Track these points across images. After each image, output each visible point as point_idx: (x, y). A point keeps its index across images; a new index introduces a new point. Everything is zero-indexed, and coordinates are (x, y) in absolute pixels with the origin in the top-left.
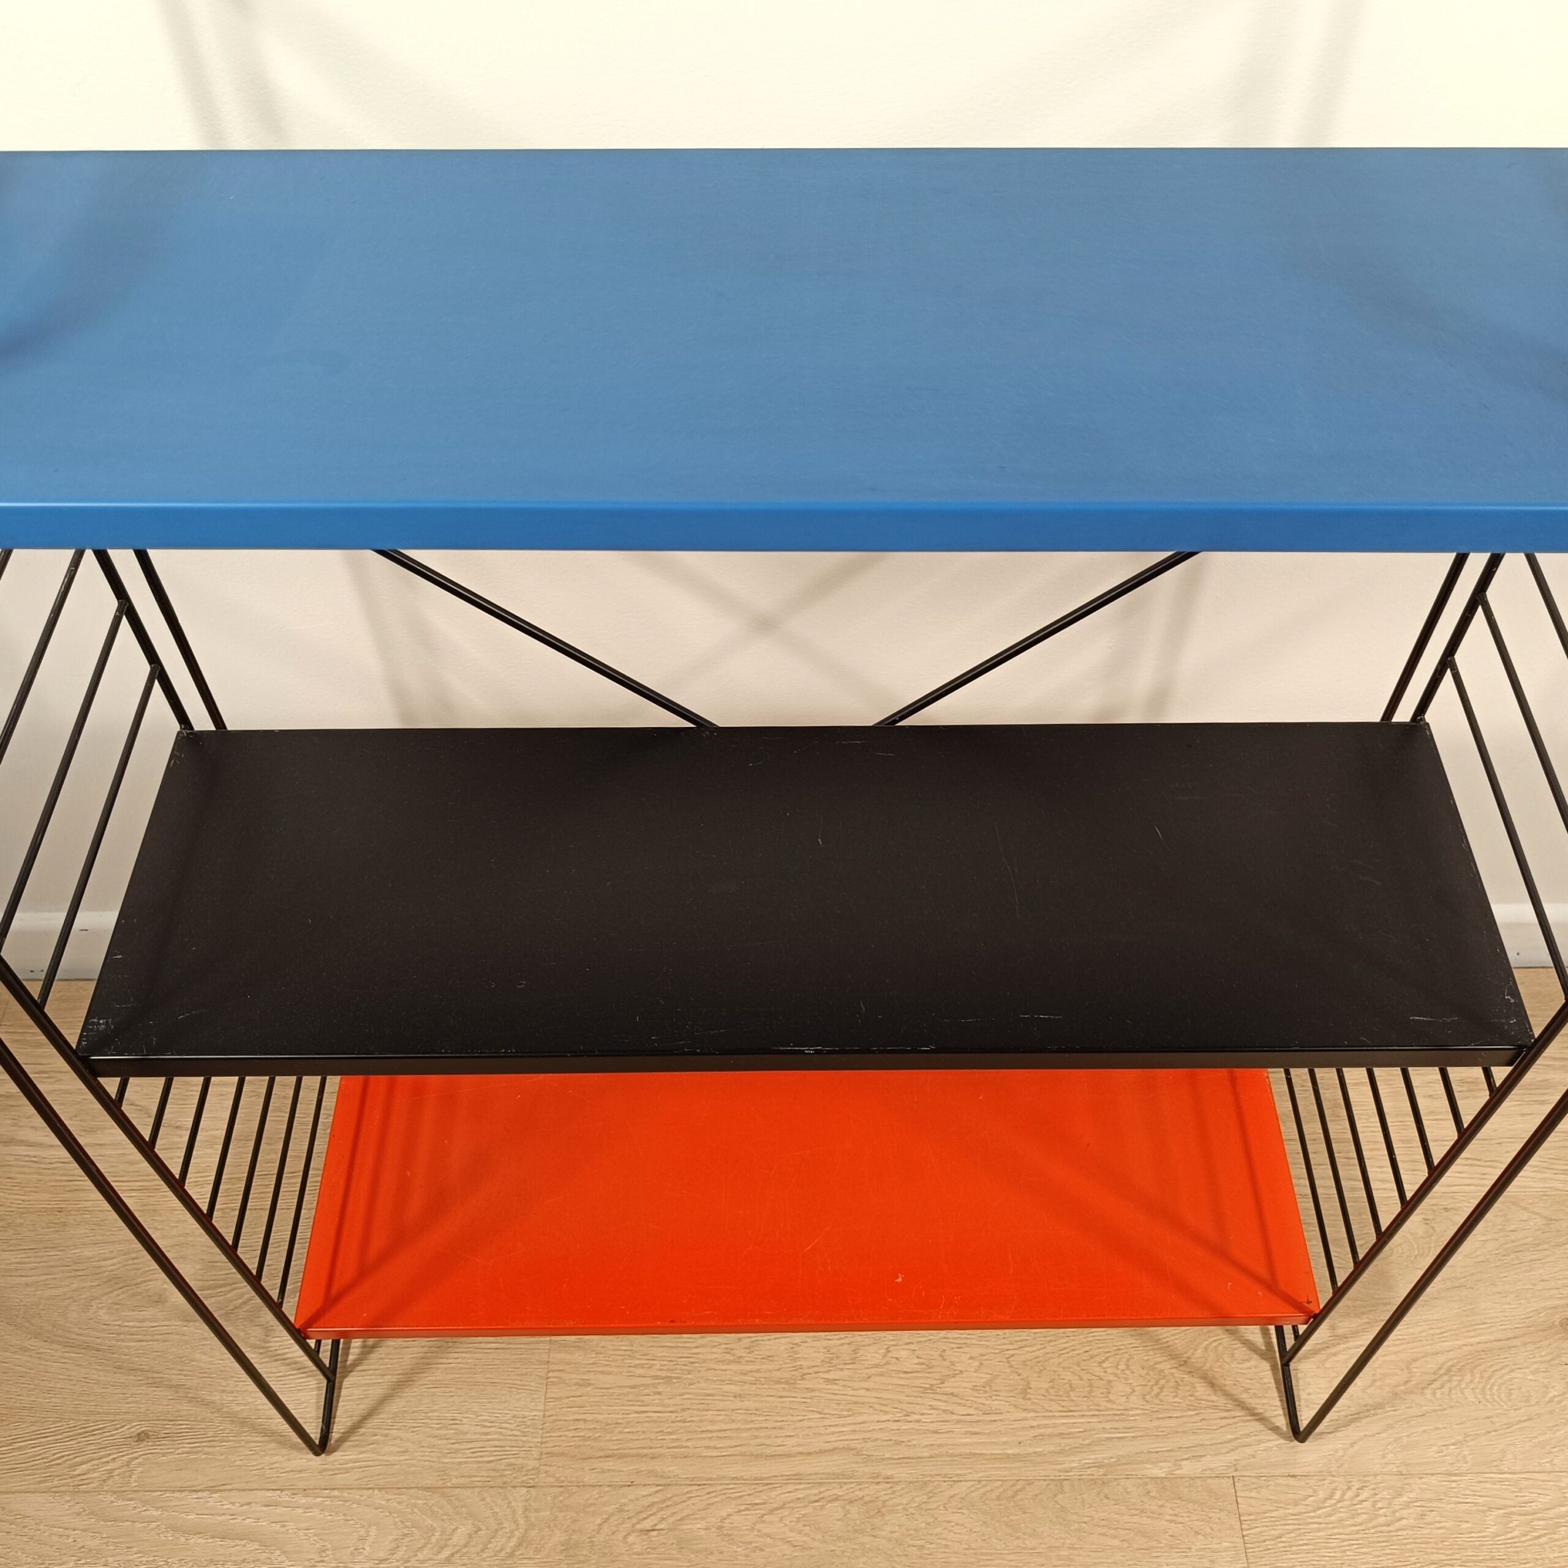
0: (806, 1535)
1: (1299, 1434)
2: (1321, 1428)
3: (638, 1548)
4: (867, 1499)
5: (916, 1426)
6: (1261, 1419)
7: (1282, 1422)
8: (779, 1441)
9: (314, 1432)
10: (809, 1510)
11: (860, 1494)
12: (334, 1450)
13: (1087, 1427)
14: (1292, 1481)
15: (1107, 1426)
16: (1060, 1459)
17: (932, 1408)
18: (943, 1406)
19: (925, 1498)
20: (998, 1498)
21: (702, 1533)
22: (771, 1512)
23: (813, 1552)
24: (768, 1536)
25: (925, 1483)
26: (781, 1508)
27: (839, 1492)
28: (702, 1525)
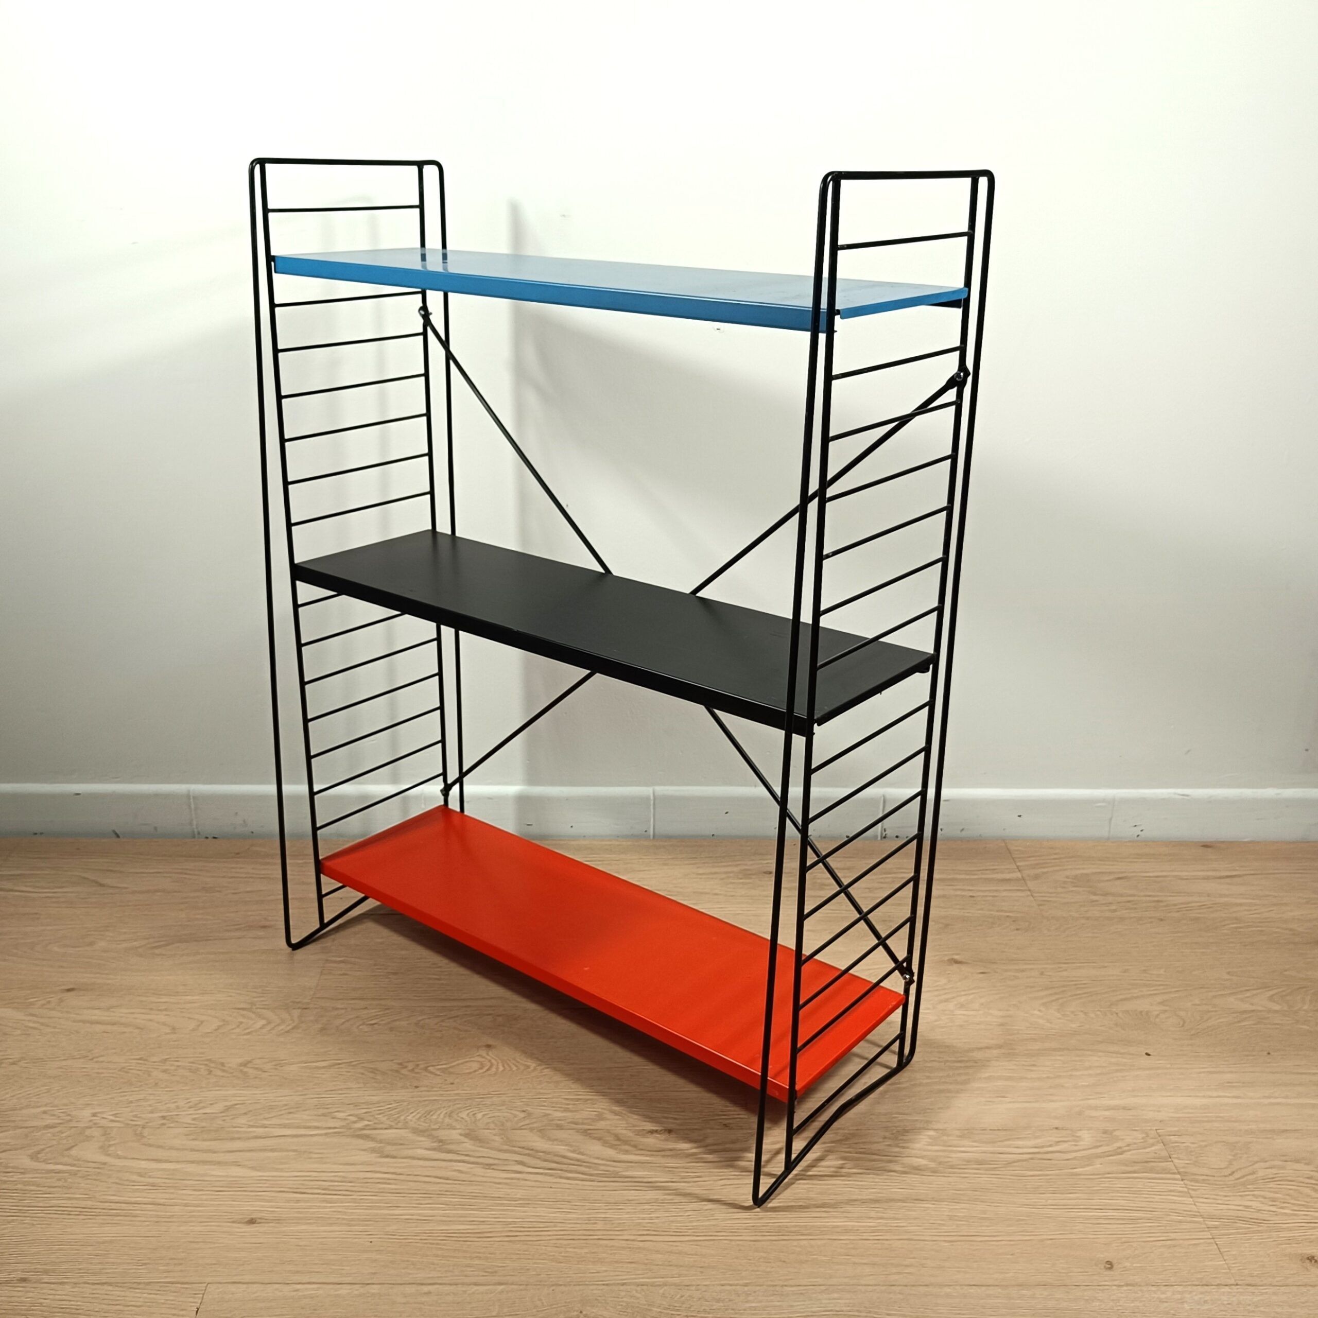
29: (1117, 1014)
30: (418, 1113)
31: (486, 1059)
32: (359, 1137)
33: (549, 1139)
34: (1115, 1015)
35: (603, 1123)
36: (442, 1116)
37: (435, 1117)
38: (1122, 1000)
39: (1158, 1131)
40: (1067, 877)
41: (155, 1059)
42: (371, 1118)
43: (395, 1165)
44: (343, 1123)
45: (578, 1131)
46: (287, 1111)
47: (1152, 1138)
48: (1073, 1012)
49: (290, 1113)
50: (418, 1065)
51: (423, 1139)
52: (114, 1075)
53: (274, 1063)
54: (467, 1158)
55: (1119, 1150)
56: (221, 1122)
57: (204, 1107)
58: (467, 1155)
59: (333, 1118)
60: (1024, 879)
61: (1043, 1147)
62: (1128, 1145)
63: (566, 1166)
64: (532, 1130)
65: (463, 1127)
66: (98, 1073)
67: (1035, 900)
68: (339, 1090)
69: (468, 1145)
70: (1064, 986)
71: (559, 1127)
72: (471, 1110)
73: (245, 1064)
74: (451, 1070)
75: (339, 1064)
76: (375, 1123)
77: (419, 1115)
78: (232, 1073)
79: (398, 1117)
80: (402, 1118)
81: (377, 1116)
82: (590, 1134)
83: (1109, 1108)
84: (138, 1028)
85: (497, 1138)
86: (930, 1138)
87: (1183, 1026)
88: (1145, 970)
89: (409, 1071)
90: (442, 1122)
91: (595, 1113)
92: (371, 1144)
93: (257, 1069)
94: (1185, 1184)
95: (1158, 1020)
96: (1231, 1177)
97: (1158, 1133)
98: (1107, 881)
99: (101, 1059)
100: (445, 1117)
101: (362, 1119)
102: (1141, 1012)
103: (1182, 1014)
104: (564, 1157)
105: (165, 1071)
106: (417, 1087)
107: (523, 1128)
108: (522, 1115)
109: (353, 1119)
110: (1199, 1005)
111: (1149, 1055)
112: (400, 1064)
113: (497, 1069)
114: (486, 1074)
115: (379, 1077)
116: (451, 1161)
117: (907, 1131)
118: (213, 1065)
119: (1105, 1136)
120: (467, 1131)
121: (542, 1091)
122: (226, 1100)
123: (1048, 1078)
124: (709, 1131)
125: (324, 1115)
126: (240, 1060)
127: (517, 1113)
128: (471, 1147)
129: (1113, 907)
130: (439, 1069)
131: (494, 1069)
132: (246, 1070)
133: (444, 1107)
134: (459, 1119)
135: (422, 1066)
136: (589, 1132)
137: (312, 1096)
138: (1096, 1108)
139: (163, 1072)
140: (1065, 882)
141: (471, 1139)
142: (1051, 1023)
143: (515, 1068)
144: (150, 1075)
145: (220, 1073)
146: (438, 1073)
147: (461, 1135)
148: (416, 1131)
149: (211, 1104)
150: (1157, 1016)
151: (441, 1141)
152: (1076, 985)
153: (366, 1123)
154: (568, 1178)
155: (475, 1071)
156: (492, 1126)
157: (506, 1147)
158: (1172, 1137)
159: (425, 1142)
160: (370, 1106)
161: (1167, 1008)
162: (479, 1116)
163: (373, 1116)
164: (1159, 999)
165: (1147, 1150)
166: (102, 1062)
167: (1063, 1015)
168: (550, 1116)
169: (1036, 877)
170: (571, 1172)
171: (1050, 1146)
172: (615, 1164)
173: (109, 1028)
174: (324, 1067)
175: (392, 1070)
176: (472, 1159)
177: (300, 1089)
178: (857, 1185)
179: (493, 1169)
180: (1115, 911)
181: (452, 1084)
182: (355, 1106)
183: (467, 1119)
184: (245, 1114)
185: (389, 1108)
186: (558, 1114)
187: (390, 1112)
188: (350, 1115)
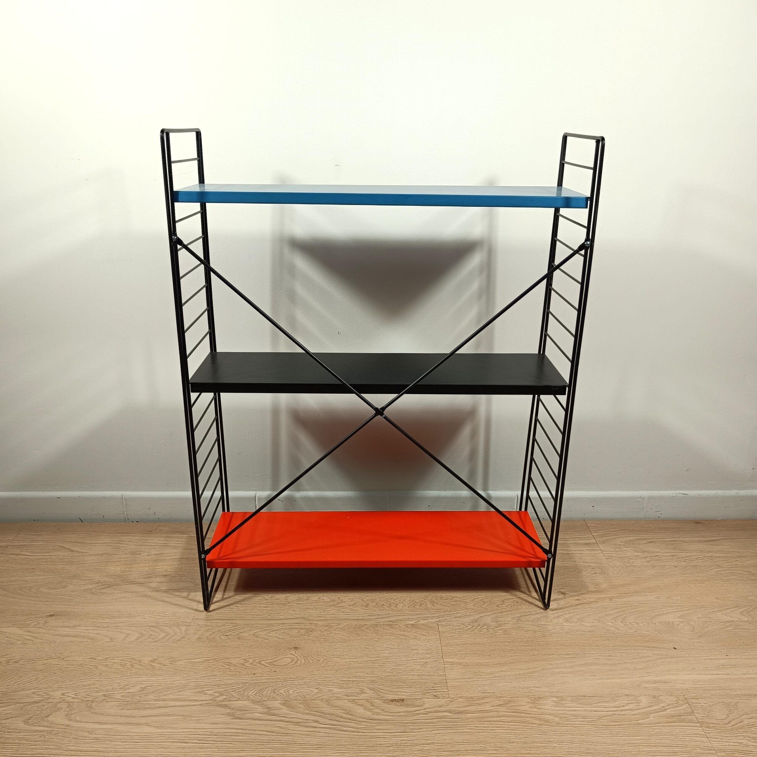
0: (285, 636)
3: (224, 639)
4: (307, 628)
5: (328, 613)
8: (278, 616)
10: (287, 630)
11: (305, 627)
13: (388, 613)
15: (395, 613)
16: (377, 620)
17: (333, 609)
18: (337, 609)
19: (328, 628)
20: (354, 628)
21: (247, 636)
22: (273, 631)
23: (286, 640)
24: (271, 636)
25: (328, 625)
26: (277, 630)
27: (297, 627)
28: (248, 634)
29: (655, 624)
30: (255, 690)
31: (294, 656)
32: (221, 706)
33: (333, 706)
34: (654, 624)
35: (363, 695)
36: (269, 692)
37: (265, 693)
38: (658, 615)
39: (685, 696)
40: (621, 542)
41: (100, 658)
42: (227, 694)
43: (242, 724)
44: (211, 697)
45: (349, 700)
46: (178, 690)
47: (682, 701)
48: (630, 623)
49: (179, 691)
50: (255, 660)
51: (258, 707)
52: (75, 669)
53: (170, 660)
54: (284, 719)
55: (664, 708)
56: (139, 698)
57: (128, 688)
58: (284, 717)
59: (205, 694)
60: (597, 544)
61: (619, 707)
62: (668, 705)
63: (343, 723)
64: (322, 700)
65: (282, 699)
66: (66, 668)
67: (604, 556)
68: (209, 676)
69: (285, 710)
70: (624, 607)
71: (338, 698)
72: (286, 688)
73: (153, 661)
74: (274, 663)
75: (209, 660)
76: (230, 697)
77: (256, 691)
78: (145, 667)
79: (244, 693)
80: (246, 693)
81: (231, 693)
82: (357, 702)
83: (655, 682)
84: (90, 639)
85: (302, 706)
86: (554, 702)
87: (693, 631)
88: (669, 597)
89: (250, 664)
90: (270, 696)
91: (360, 689)
92: (228, 711)
93: (160, 663)
94: (703, 730)
95: (679, 627)
96: (729, 724)
97: (685, 697)
98: (644, 543)
99: (68, 659)
100: (271, 693)
101: (222, 695)
102: (669, 623)
103: (692, 623)
104: (341, 717)
105: (106, 666)
106: (254, 674)
107: (316, 699)
108: (316, 691)
109: (217, 694)
110: (701, 618)
111: (676, 649)
112: (245, 660)
113: (301, 662)
114: (295, 665)
115: (232, 668)
116: (275, 720)
117: (540, 698)
118: (134, 662)
119: (654, 699)
120: (284, 702)
121: (328, 676)
122: (142, 684)
123: (619, 663)
124: (426, 699)
125: (199, 692)
126: (150, 659)
127: (314, 690)
128: (286, 711)
129: (648, 559)
130: (267, 663)
131: (299, 662)
132: (153, 664)
133: (270, 687)
134: (279, 694)
135: (257, 661)
136: (356, 701)
137: (192, 680)
138: (648, 682)
139: (105, 666)
140: (620, 545)
141: (287, 707)
142: (618, 630)
143: (311, 661)
144: (97, 669)
145: (138, 667)
146: (267, 665)
147: (280, 704)
148: (254, 702)
149: (133, 686)
150: (678, 624)
151: (269, 708)
152: (631, 606)
153: (225, 697)
154: (344, 731)
155: (288, 664)
156: (299, 698)
157: (307, 711)
158: (693, 700)
159: (260, 708)
160: (227, 686)
161: (683, 620)
162: (291, 692)
163: (228, 692)
164: (678, 614)
165: (680, 708)
166: (69, 660)
167: (625, 625)
168: (333, 692)
169: (604, 542)
170: (345, 726)
171: (623, 706)
172: (371, 721)
173: (74, 639)
174: (199, 662)
175: (239, 664)
176: (287, 719)
177: (186, 676)
178: (514, 733)
179: (299, 725)
180: (649, 561)
181: (275, 672)
182: (218, 687)
183: (284, 694)
184: (153, 692)
185: (238, 688)
186: (337, 690)
187: (239, 690)
188: (215, 692)
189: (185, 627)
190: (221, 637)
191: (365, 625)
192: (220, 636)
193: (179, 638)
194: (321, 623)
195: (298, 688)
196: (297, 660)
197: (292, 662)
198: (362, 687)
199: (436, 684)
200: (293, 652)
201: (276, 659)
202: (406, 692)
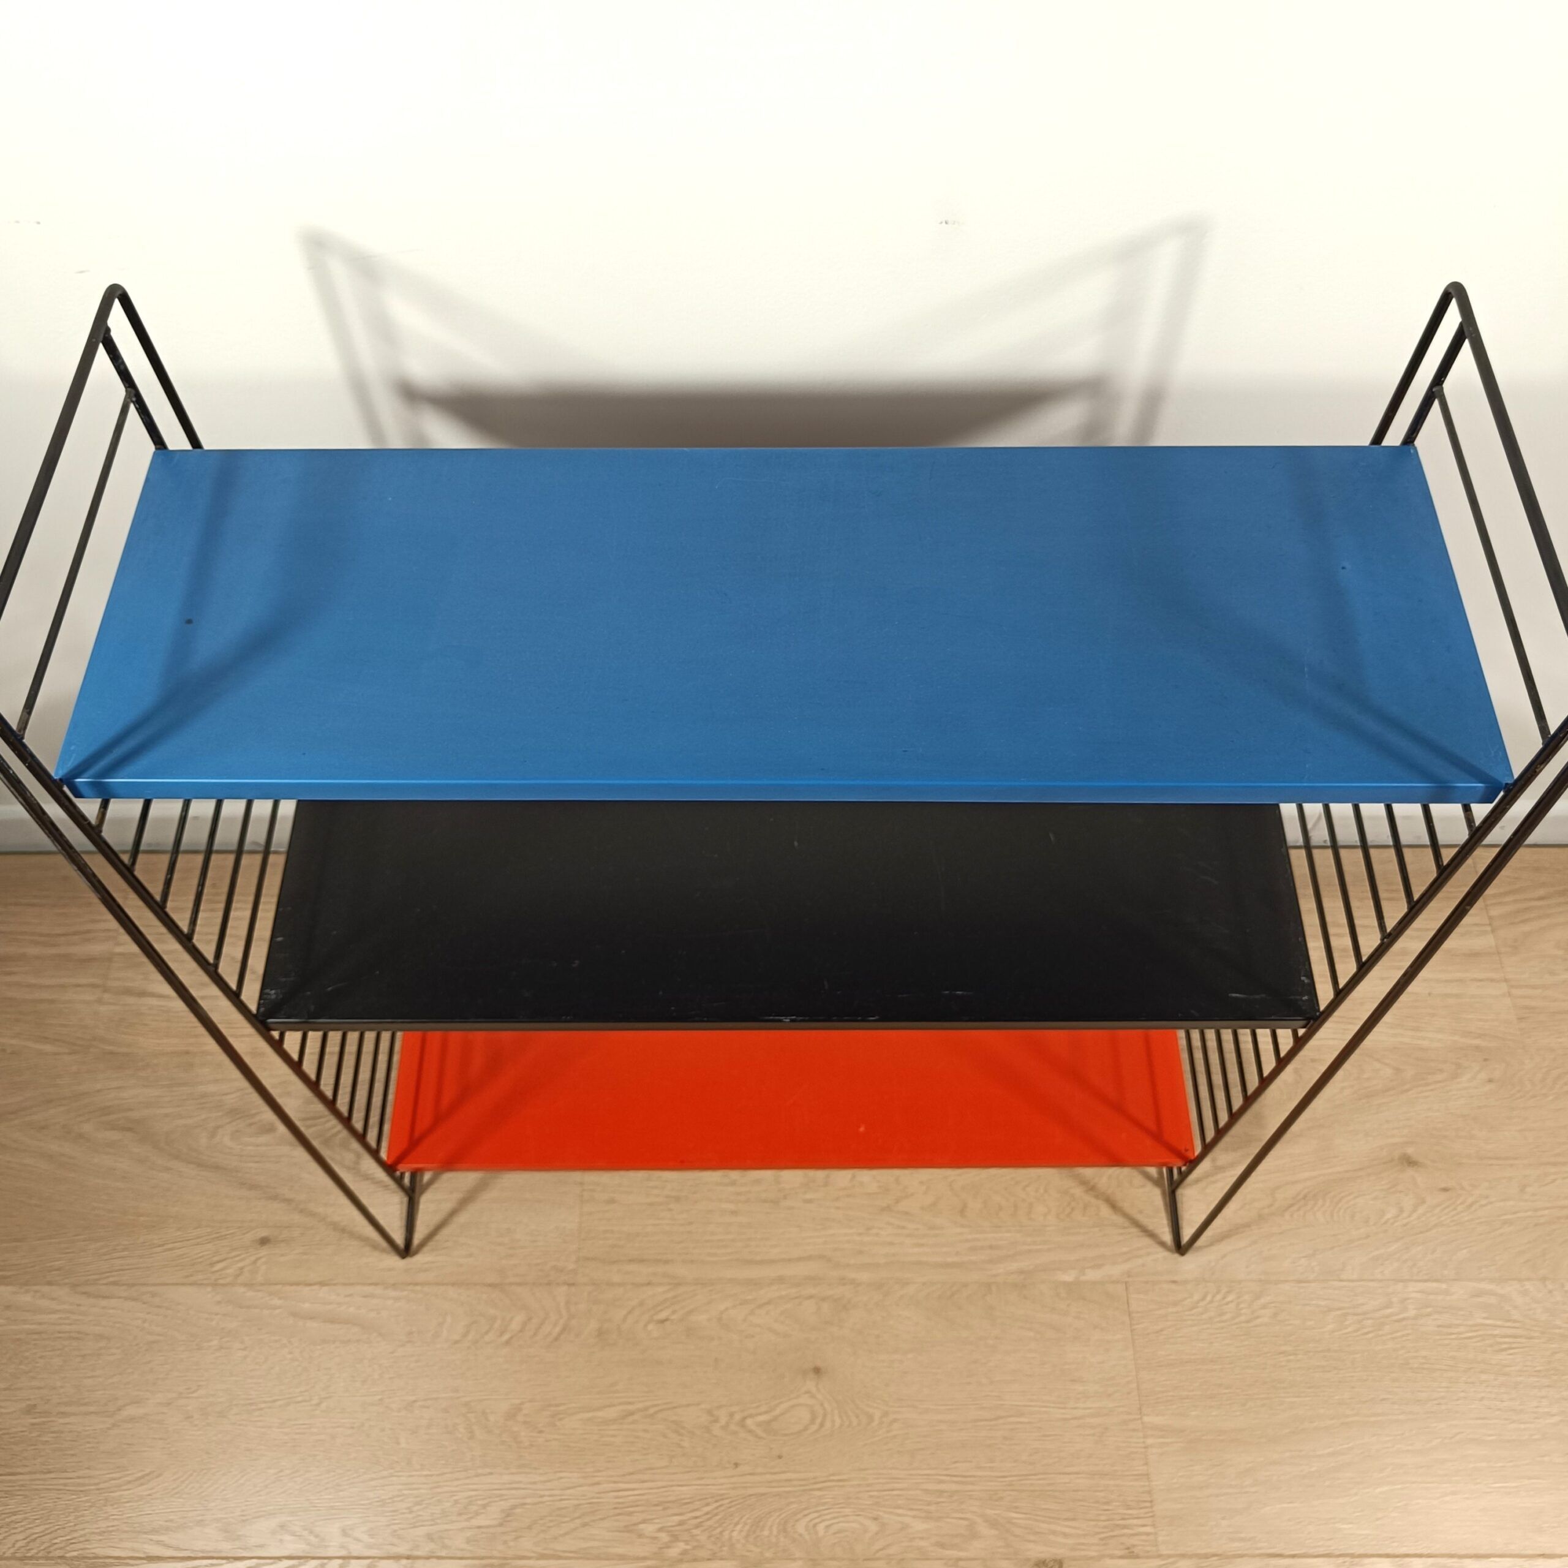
0: (788, 1325)
1: (1180, 1248)
2: (1200, 1242)
3: (655, 1335)
4: (835, 1297)
5: (876, 1239)
6: (1152, 1235)
7: (1168, 1237)
8: (765, 1251)
9: (399, 1238)
10: (790, 1305)
11: (831, 1293)
12: (416, 1252)
13: (1012, 1241)
14: (1173, 1286)
15: (1028, 1240)
16: (989, 1266)
17: (889, 1224)
18: (896, 1222)
19: (881, 1297)
20: (940, 1297)
21: (706, 1323)
22: (760, 1306)
23: (792, 1339)
24: (757, 1325)
25: (882, 1285)
26: (768, 1303)
27: (813, 1291)
28: (705, 1316)
30: (746, 1524)
31: (816, 1398)
37: (766, 1533)
42: (687, 1536)
46: (580, 1521)
49: (585, 1525)
50: (732, 1415)
53: (549, 1411)
57: (477, 1513)
64: (889, 1560)
66: (333, 1436)
67: (1514, 1005)
68: (640, 1472)
72: (809, 1514)
73: (513, 1415)
74: (774, 1426)
75: (632, 1413)
76: (693, 1546)
77: (747, 1527)
78: (499, 1436)
79: (720, 1530)
80: (726, 1534)
81: (693, 1531)
84: (365, 1329)
89: (722, 1428)
90: (776, 1542)
91: (966, 1522)
93: (528, 1425)
99: (330, 1404)
100: (778, 1529)
101: (675, 1538)
106: (736, 1465)
108: (873, 1527)
109: (665, 1536)
112: (710, 1412)
113: (833, 1421)
114: (820, 1434)
115: (687, 1443)
118: (472, 1417)
121: (894, 1473)
124: (1108, 1561)
125: (627, 1529)
126: (505, 1407)
127: (869, 1523)
130: (759, 1424)
131: (828, 1424)
132: (515, 1427)
133: (775, 1511)
134: (796, 1533)
135: (737, 1417)
137: (609, 1487)
140: (1555, 959)
143: (855, 1421)
145: (484, 1435)
146: (759, 1432)
149: (484, 1506)
153: (683, 1544)
155: (806, 1429)
156: (839, 1551)
160: (682, 1510)
162: (821, 1528)
163: (688, 1530)
168: (909, 1530)
169: (1516, 949)
173: (329, 1330)
174: (613, 1422)
175: (700, 1427)
177: (590, 1470)
181: (780, 1457)
182: (665, 1509)
183: (807, 1537)
184: (529, 1528)
185: (707, 1513)
186: (919, 1526)
187: (709, 1523)
188: (660, 1530)
189: (565, 1288)
190: (650, 1327)
191: (965, 1285)
192: (646, 1326)
193: (558, 1329)
194: (864, 1276)
195: (834, 1518)
196: (825, 1416)
197: (813, 1420)
198: (968, 1516)
199: (1129, 1508)
200: (810, 1385)
201: (777, 1412)
202: (1065, 1535)
